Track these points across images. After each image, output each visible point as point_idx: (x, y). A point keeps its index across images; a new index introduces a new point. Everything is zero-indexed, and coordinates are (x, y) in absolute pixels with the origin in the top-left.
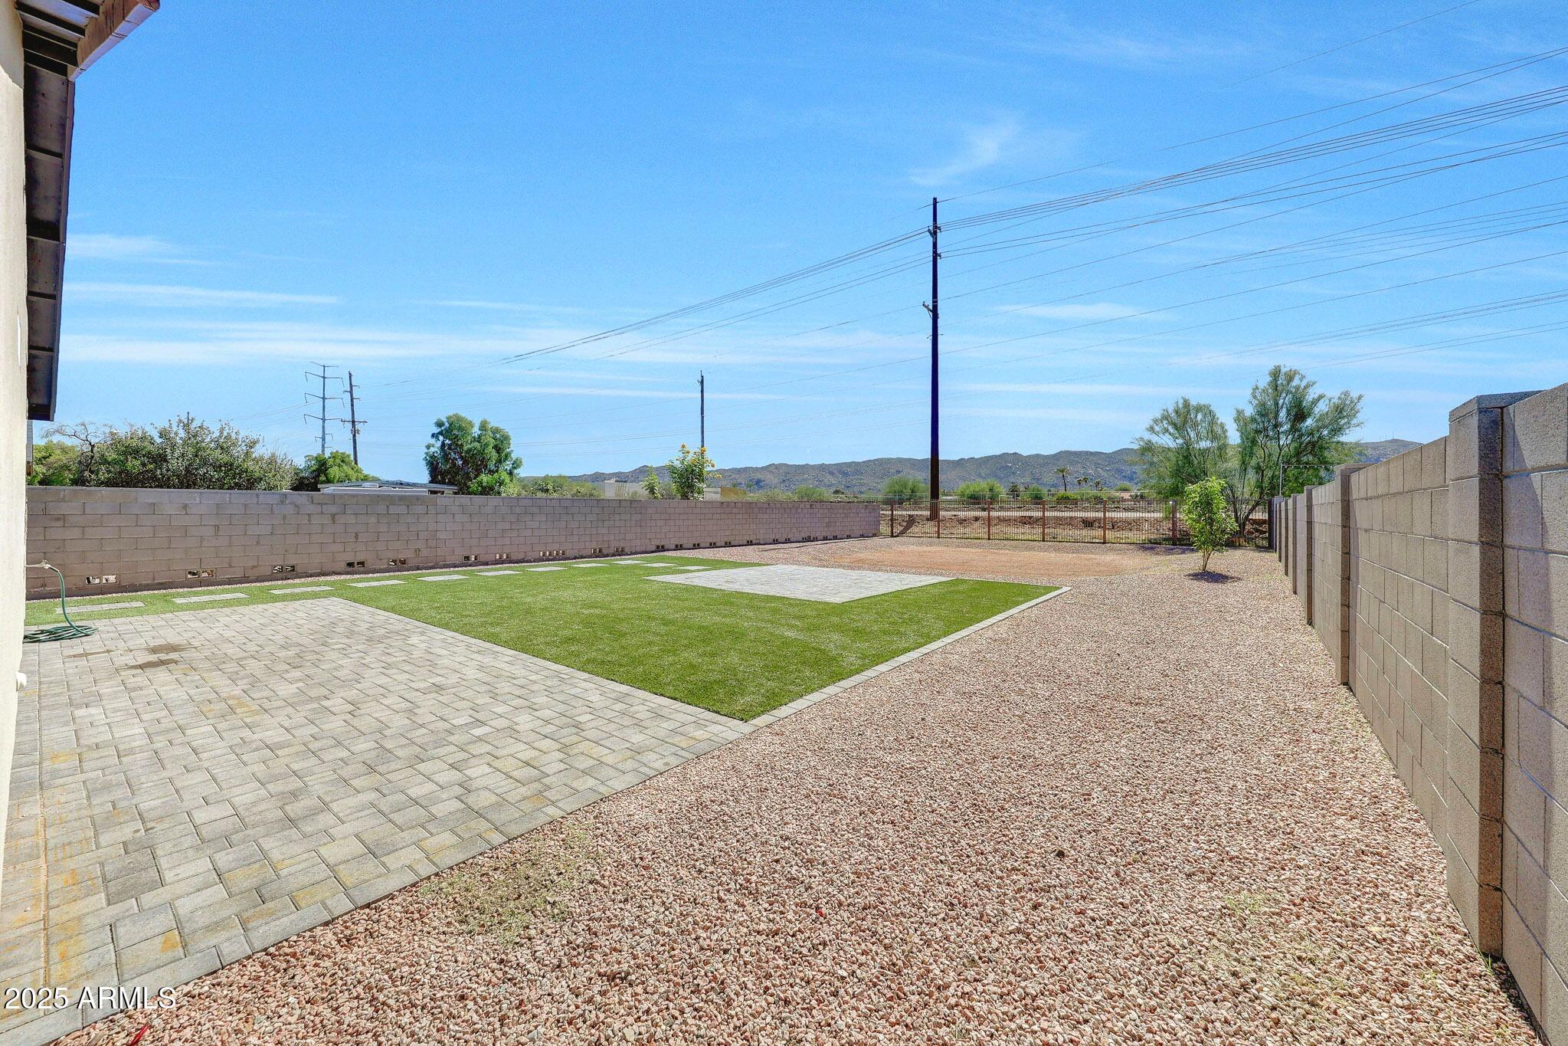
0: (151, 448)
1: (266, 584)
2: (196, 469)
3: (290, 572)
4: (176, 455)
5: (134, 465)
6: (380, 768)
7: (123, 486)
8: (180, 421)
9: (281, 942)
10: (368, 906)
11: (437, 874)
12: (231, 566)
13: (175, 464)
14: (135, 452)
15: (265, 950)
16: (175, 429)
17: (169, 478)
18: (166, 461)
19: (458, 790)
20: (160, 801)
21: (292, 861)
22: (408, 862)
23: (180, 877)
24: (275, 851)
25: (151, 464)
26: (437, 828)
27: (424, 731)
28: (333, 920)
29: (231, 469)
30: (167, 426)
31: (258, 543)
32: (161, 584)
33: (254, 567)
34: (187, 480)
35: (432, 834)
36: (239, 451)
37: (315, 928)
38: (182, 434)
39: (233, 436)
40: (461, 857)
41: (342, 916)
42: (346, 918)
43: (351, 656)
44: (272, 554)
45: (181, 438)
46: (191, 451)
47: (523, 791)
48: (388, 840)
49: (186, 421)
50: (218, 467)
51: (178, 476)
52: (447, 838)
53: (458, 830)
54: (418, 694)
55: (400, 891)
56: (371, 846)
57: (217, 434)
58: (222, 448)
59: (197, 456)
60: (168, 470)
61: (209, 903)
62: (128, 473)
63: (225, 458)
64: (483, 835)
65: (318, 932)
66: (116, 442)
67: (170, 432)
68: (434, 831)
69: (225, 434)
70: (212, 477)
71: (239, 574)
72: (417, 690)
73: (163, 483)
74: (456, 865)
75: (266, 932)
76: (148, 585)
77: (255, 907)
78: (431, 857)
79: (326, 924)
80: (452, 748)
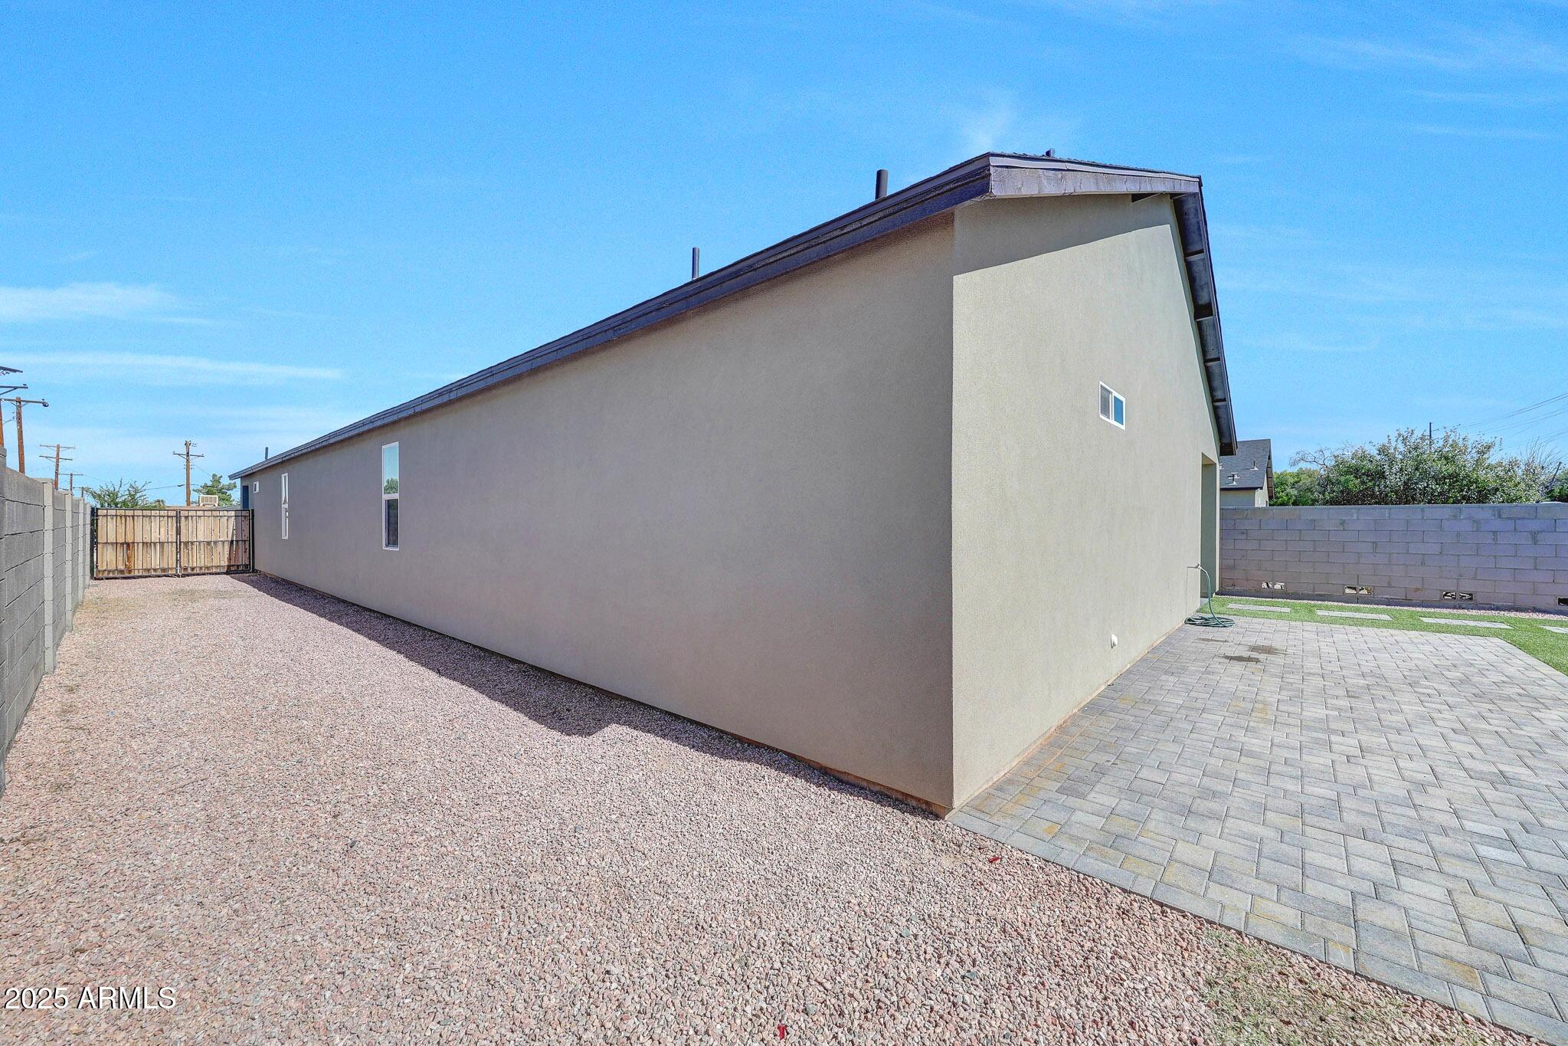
0: (1369, 466)
1: (1418, 609)
2: (1416, 483)
3: (1468, 601)
4: (1394, 471)
5: (1354, 483)
6: (1308, 819)
7: (1344, 504)
8: (1400, 435)
9: (1089, 876)
10: (1161, 905)
11: (1240, 933)
12: (1390, 586)
13: (1394, 480)
14: (1355, 471)
15: (1078, 873)
16: (1394, 444)
17: (1386, 495)
18: (1385, 478)
19: (1367, 887)
20: (1137, 750)
21: (1155, 836)
22: (1226, 902)
23: (1096, 801)
24: (1154, 822)
25: (1370, 481)
26: (1291, 899)
27: (1412, 813)
28: (1130, 892)
29: (1457, 481)
30: (1386, 442)
31: (1423, 563)
32: (1320, 595)
33: (1417, 590)
34: (1406, 496)
35: (1278, 901)
36: (1469, 459)
37: (1115, 886)
38: (1401, 448)
39: (1461, 444)
40: (1279, 940)
41: (1137, 894)
42: (1138, 898)
43: (1426, 704)
44: (1441, 577)
45: (1400, 453)
46: (1410, 465)
47: (1459, 950)
48: (1234, 875)
49: (1405, 434)
50: (1439, 479)
51: (1396, 492)
52: (1291, 916)
53: (1308, 919)
54: (1463, 774)
55: (1195, 916)
56: (1216, 868)
57: (1441, 443)
58: (1446, 458)
59: (1417, 469)
60: (1386, 487)
61: (1088, 824)
62: (1349, 492)
63: (1451, 469)
64: (1330, 944)
65: (1115, 890)
66: (1339, 463)
67: (1389, 448)
68: (1284, 899)
69: (1450, 442)
70: (1434, 490)
71: (1401, 596)
72: (1465, 770)
73: (1383, 500)
74: (1268, 943)
75: (1091, 865)
76: (1308, 595)
77: (1104, 846)
78: (1251, 915)
79: (1124, 891)
80: (1425, 848)
